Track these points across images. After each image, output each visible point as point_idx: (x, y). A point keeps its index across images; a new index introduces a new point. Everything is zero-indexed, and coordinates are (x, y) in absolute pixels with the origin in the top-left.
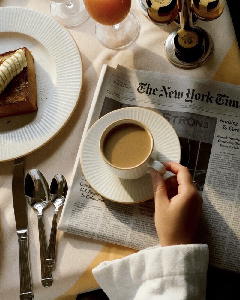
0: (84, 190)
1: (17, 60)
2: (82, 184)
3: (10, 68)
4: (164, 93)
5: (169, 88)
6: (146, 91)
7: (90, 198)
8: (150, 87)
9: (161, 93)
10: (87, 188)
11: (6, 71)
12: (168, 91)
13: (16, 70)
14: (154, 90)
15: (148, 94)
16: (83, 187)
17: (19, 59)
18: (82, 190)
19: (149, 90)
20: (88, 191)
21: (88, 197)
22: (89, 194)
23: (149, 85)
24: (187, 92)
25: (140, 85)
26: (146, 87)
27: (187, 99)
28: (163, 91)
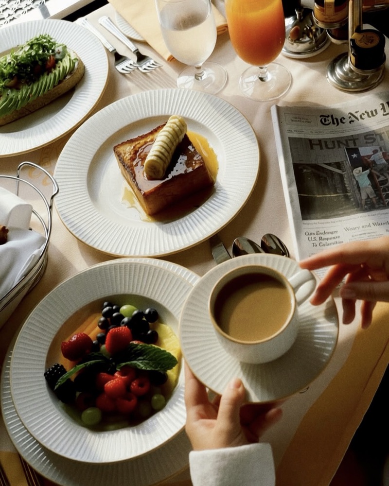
0: (313, 239)
1: (175, 126)
2: (307, 234)
3: (170, 136)
4: (353, 118)
5: (356, 112)
6: (332, 122)
7: (324, 245)
8: (334, 118)
9: (350, 120)
10: (315, 236)
11: (167, 140)
12: (358, 115)
13: (178, 137)
14: (341, 120)
15: (336, 124)
16: (310, 236)
17: (178, 124)
18: (310, 240)
19: (335, 120)
20: (318, 238)
21: (321, 244)
22: (321, 241)
23: (332, 116)
24: (381, 107)
25: (322, 118)
26: (330, 118)
27: (385, 113)
28: (352, 117)
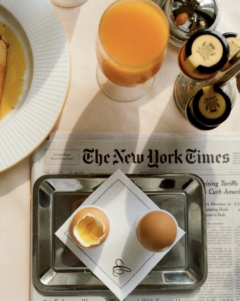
4: (118, 158)
5: (123, 151)
6: (95, 160)
8: (98, 154)
9: (115, 159)
12: (123, 155)
15: (99, 164)
19: (99, 157)
23: (97, 151)
24: (149, 154)
25: (85, 152)
26: (94, 154)
27: (151, 164)
28: (117, 155)
